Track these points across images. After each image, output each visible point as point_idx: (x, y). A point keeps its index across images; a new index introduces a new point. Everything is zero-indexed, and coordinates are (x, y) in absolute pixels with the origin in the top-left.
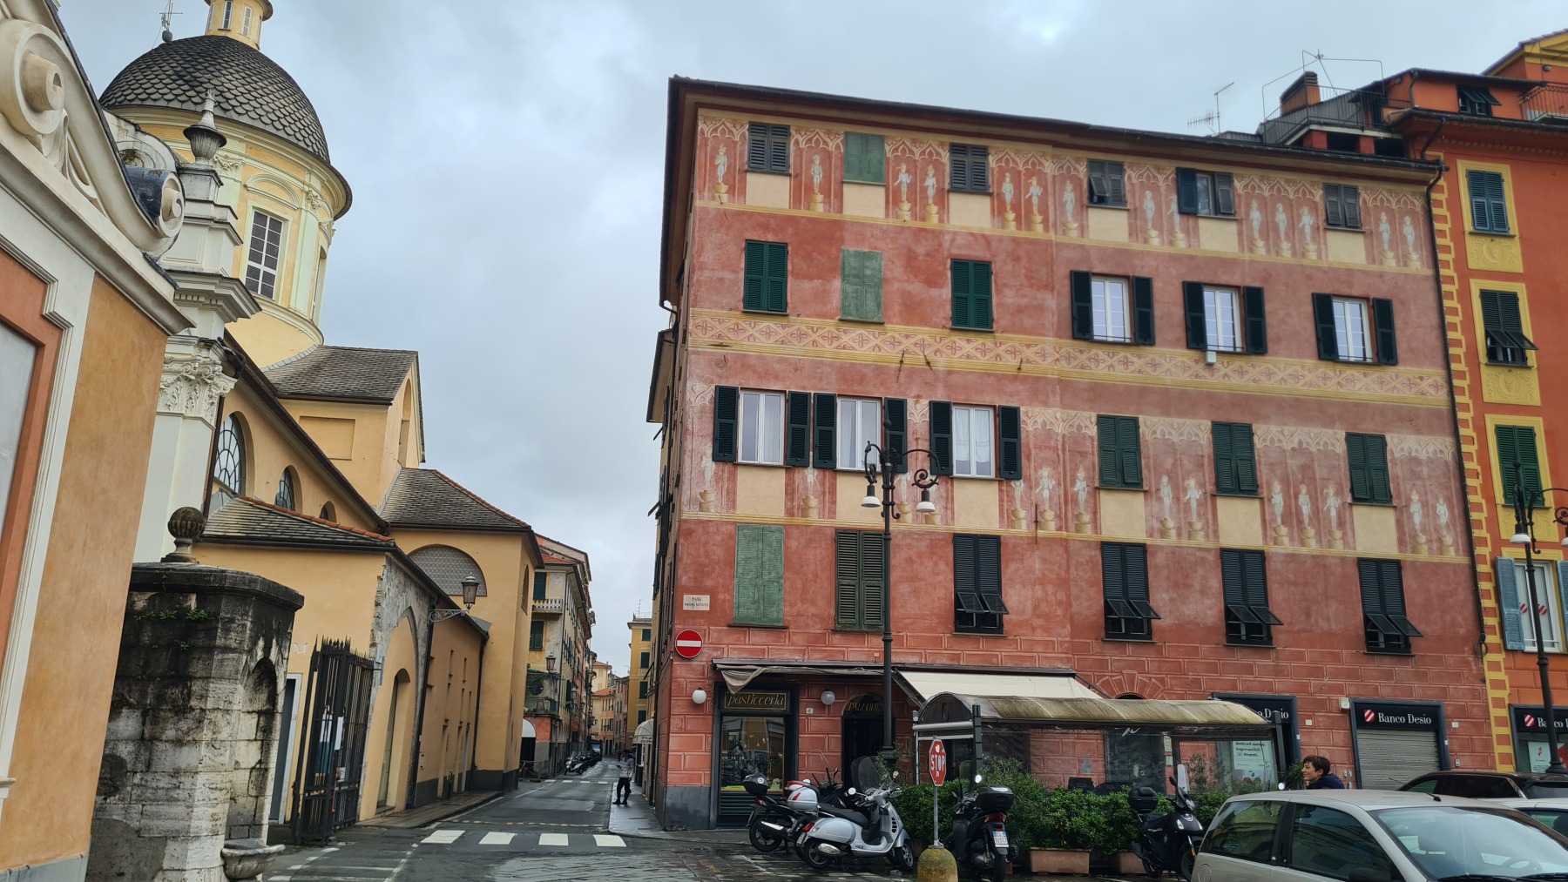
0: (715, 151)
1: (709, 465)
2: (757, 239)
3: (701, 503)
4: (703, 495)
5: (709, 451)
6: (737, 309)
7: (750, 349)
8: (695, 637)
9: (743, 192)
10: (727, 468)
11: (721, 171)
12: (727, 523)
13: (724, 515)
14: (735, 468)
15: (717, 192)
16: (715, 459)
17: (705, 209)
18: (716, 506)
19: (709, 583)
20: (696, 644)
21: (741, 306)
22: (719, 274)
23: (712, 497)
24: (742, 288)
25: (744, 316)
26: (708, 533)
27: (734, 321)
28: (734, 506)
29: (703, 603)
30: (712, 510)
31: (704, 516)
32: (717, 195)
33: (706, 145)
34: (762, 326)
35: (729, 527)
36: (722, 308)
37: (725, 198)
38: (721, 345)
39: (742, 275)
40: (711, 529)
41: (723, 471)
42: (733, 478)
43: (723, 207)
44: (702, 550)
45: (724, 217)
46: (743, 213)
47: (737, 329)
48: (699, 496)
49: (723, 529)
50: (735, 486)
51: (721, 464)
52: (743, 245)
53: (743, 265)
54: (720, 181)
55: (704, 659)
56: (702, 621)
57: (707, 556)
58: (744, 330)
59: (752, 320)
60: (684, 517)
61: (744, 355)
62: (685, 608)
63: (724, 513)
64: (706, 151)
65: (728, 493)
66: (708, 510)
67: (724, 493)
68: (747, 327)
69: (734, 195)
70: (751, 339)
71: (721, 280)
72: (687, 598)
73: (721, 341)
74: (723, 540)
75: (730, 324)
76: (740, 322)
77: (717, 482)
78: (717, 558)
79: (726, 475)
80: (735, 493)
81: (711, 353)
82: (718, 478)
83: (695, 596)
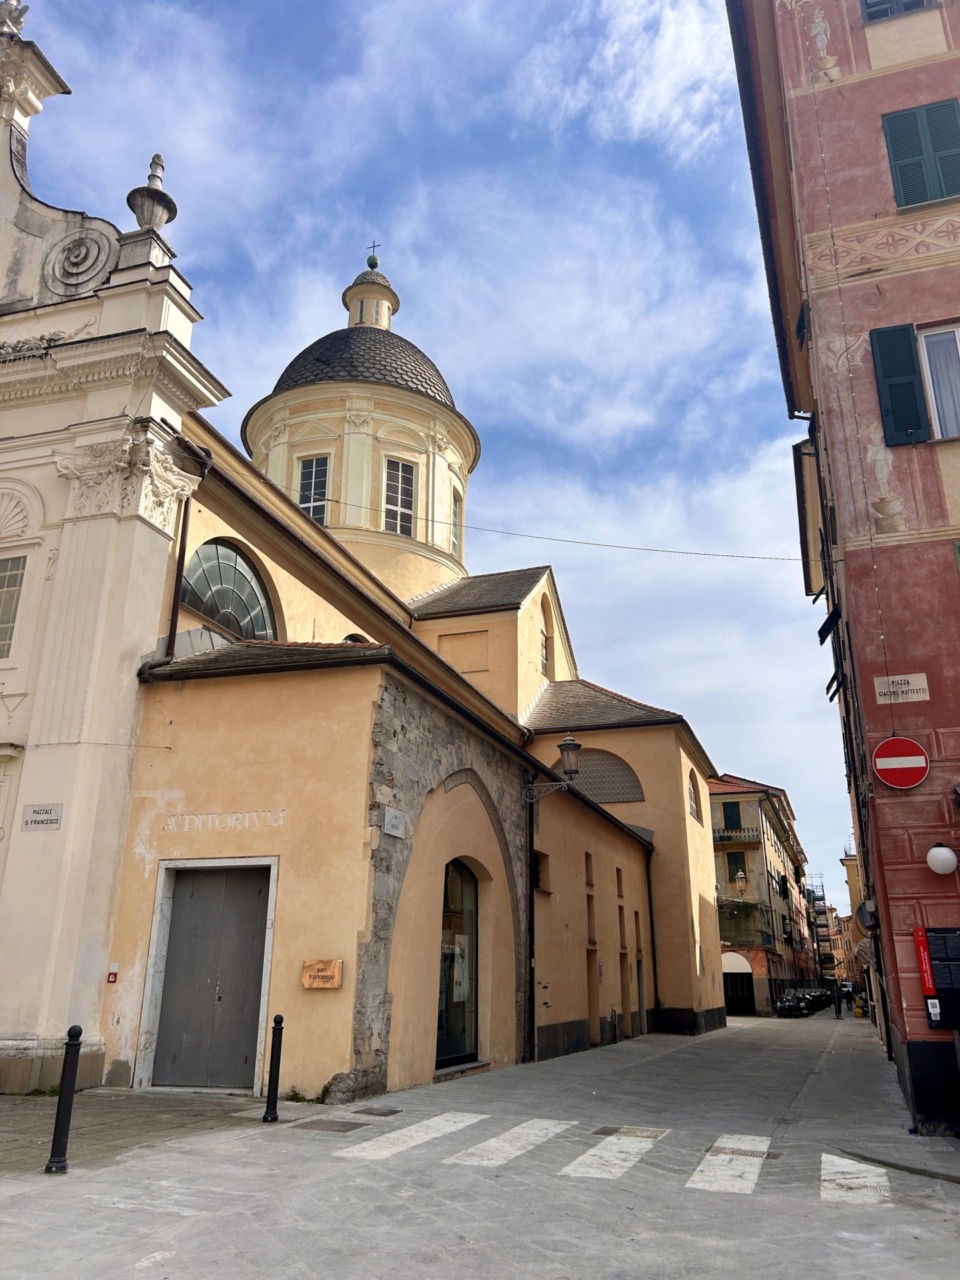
0: (807, 21)
1: (882, 458)
2: (901, 107)
3: (877, 521)
4: (880, 506)
5: (876, 432)
6: (886, 213)
7: (923, 263)
8: (911, 750)
9: (864, 55)
10: (915, 455)
11: (822, 42)
12: (935, 544)
13: (927, 533)
14: (932, 452)
15: (821, 69)
16: (890, 442)
17: (804, 98)
18: (907, 520)
19: (920, 652)
20: (917, 762)
21: (893, 206)
22: (843, 175)
23: (896, 506)
24: (890, 182)
25: (901, 219)
26: (900, 567)
27: (884, 232)
28: (942, 514)
29: (917, 687)
30: (902, 528)
31: (887, 540)
32: (821, 73)
33: (792, 19)
34: (938, 224)
35: (941, 551)
36: (861, 219)
37: (835, 73)
38: (869, 271)
39: (885, 164)
40: (905, 561)
41: (910, 461)
42: (931, 469)
43: (834, 85)
44: (895, 597)
45: (837, 97)
46: (870, 81)
47: (893, 243)
48: (872, 510)
49: (931, 555)
50: (938, 481)
51: (903, 452)
52: (880, 123)
53: (884, 150)
54: (823, 54)
55: (938, 789)
56: (920, 721)
57: (907, 605)
58: (906, 240)
59: (916, 219)
60: (851, 547)
61: (914, 275)
62: (881, 701)
63: (926, 529)
64: (793, 26)
65: (926, 495)
66: (894, 529)
67: (919, 495)
68: (911, 233)
69: (850, 63)
70: (922, 249)
71: (851, 182)
72: (880, 684)
73: (866, 267)
74: (932, 573)
75: (881, 237)
76: (895, 230)
77: (901, 481)
78: (926, 607)
79: (916, 466)
80: (940, 493)
81: (853, 289)
82: (900, 475)
83: (898, 678)
